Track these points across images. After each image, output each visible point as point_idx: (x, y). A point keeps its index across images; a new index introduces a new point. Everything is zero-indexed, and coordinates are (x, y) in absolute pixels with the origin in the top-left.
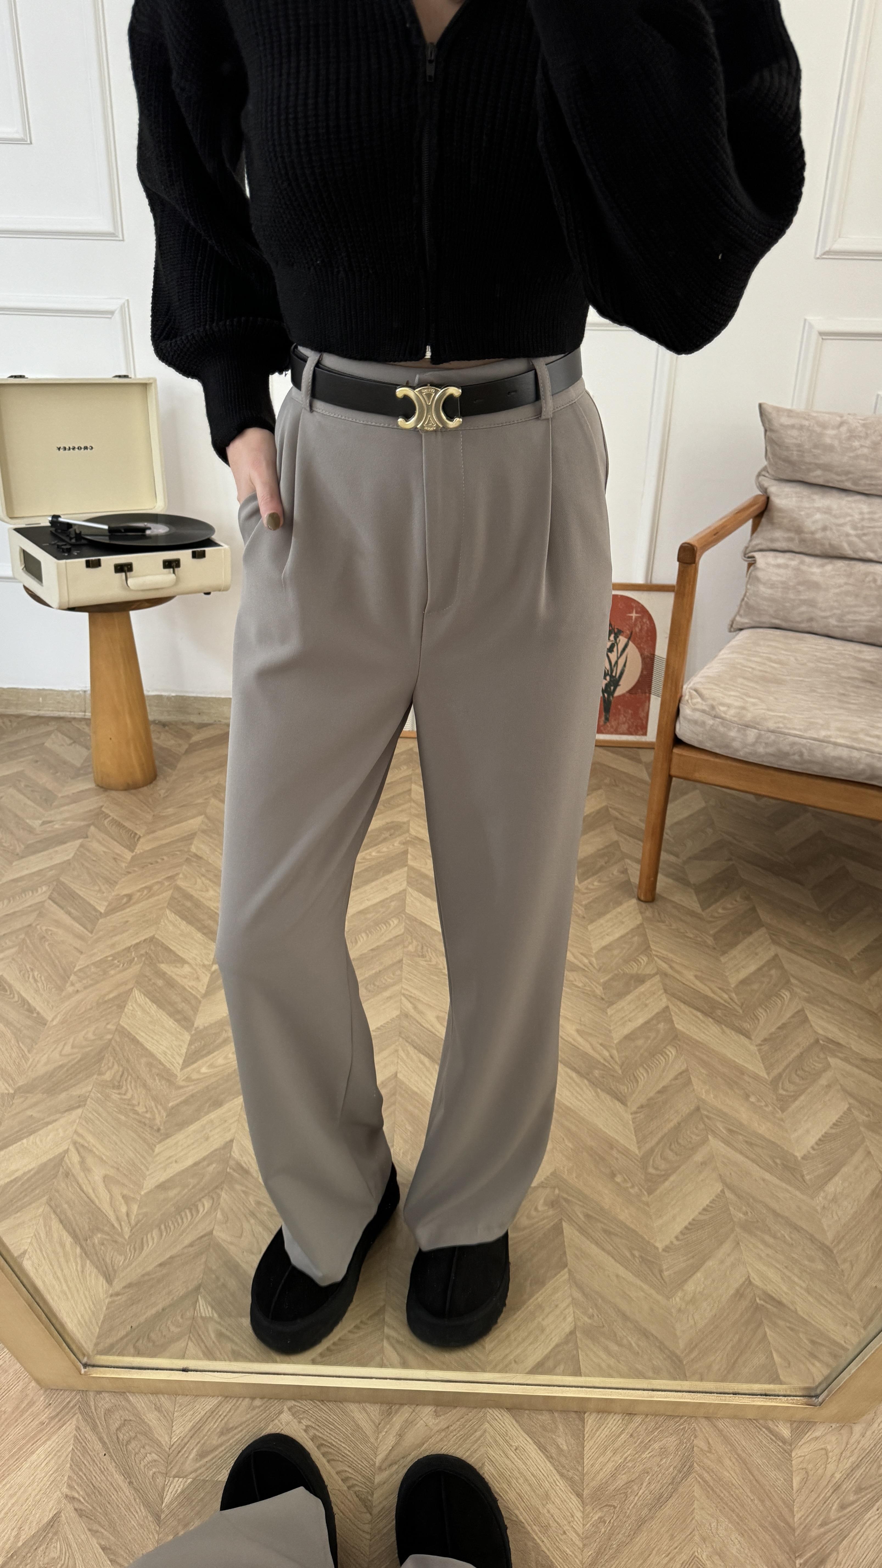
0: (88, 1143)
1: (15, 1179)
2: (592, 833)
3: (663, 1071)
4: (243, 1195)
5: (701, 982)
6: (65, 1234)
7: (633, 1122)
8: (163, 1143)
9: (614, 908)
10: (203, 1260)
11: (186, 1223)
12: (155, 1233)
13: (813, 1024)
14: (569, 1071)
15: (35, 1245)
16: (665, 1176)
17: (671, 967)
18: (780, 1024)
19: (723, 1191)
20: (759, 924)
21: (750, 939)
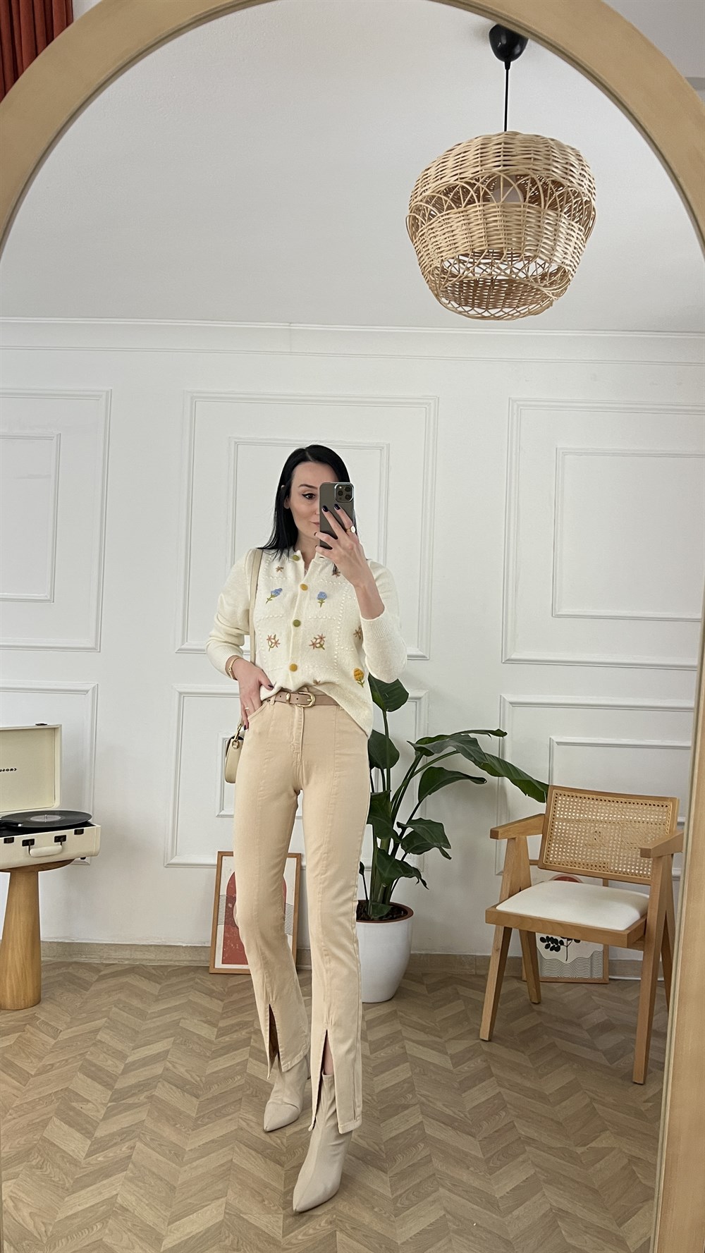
3: (414, 1156)
4: (123, 1221)
5: (447, 1107)
8: (69, 1196)
12: (64, 1240)
13: (519, 1130)
16: (408, 1208)
17: (429, 1101)
18: (495, 1130)
19: (444, 1215)
20: (492, 1075)
21: (484, 1084)
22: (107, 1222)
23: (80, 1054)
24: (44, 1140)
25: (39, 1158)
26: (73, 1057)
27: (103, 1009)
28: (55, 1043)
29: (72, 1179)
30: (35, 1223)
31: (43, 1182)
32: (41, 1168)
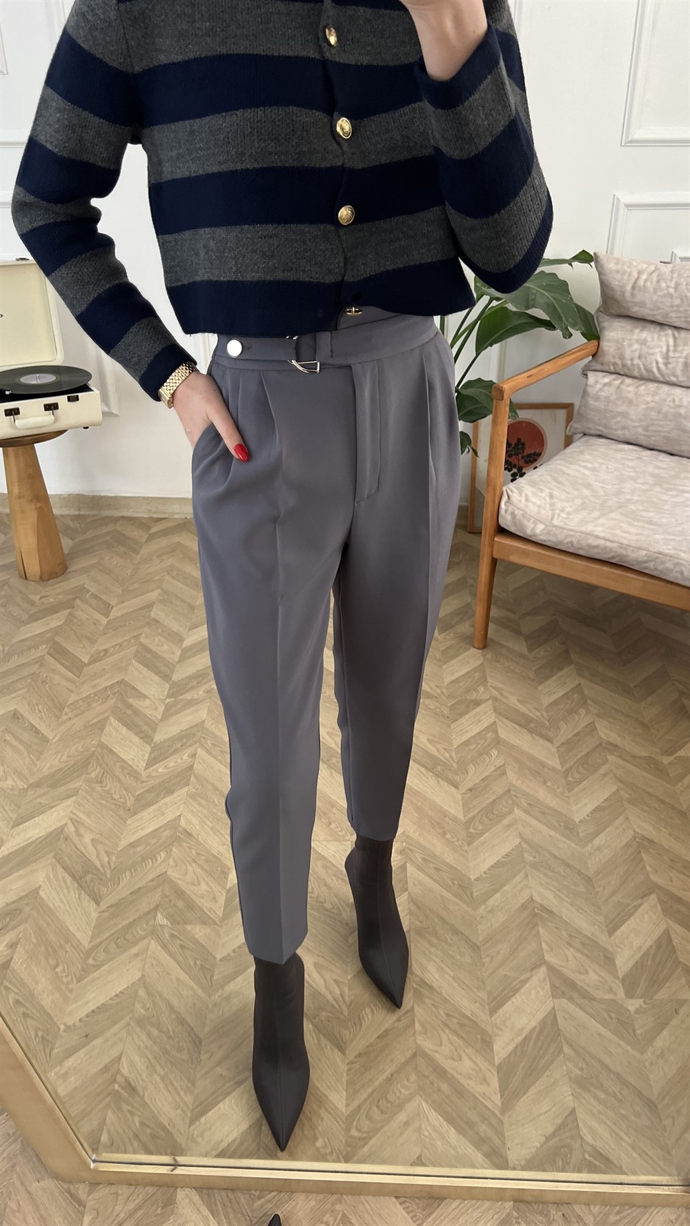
0: (80, 819)
1: (31, 842)
2: (449, 598)
3: (487, 766)
4: (187, 849)
5: (521, 704)
6: (67, 875)
7: (462, 800)
8: (132, 818)
9: (463, 653)
10: (160, 890)
11: (148, 868)
12: (128, 874)
13: (600, 733)
14: (420, 767)
15: (47, 882)
16: (481, 834)
17: (501, 694)
18: (576, 732)
19: (520, 843)
20: (570, 662)
21: (562, 673)
22: (171, 850)
23: (136, 637)
24: (102, 746)
25: (99, 768)
26: (126, 641)
27: (157, 578)
28: (108, 622)
29: (133, 796)
30: (97, 854)
31: (103, 799)
32: (101, 782)
